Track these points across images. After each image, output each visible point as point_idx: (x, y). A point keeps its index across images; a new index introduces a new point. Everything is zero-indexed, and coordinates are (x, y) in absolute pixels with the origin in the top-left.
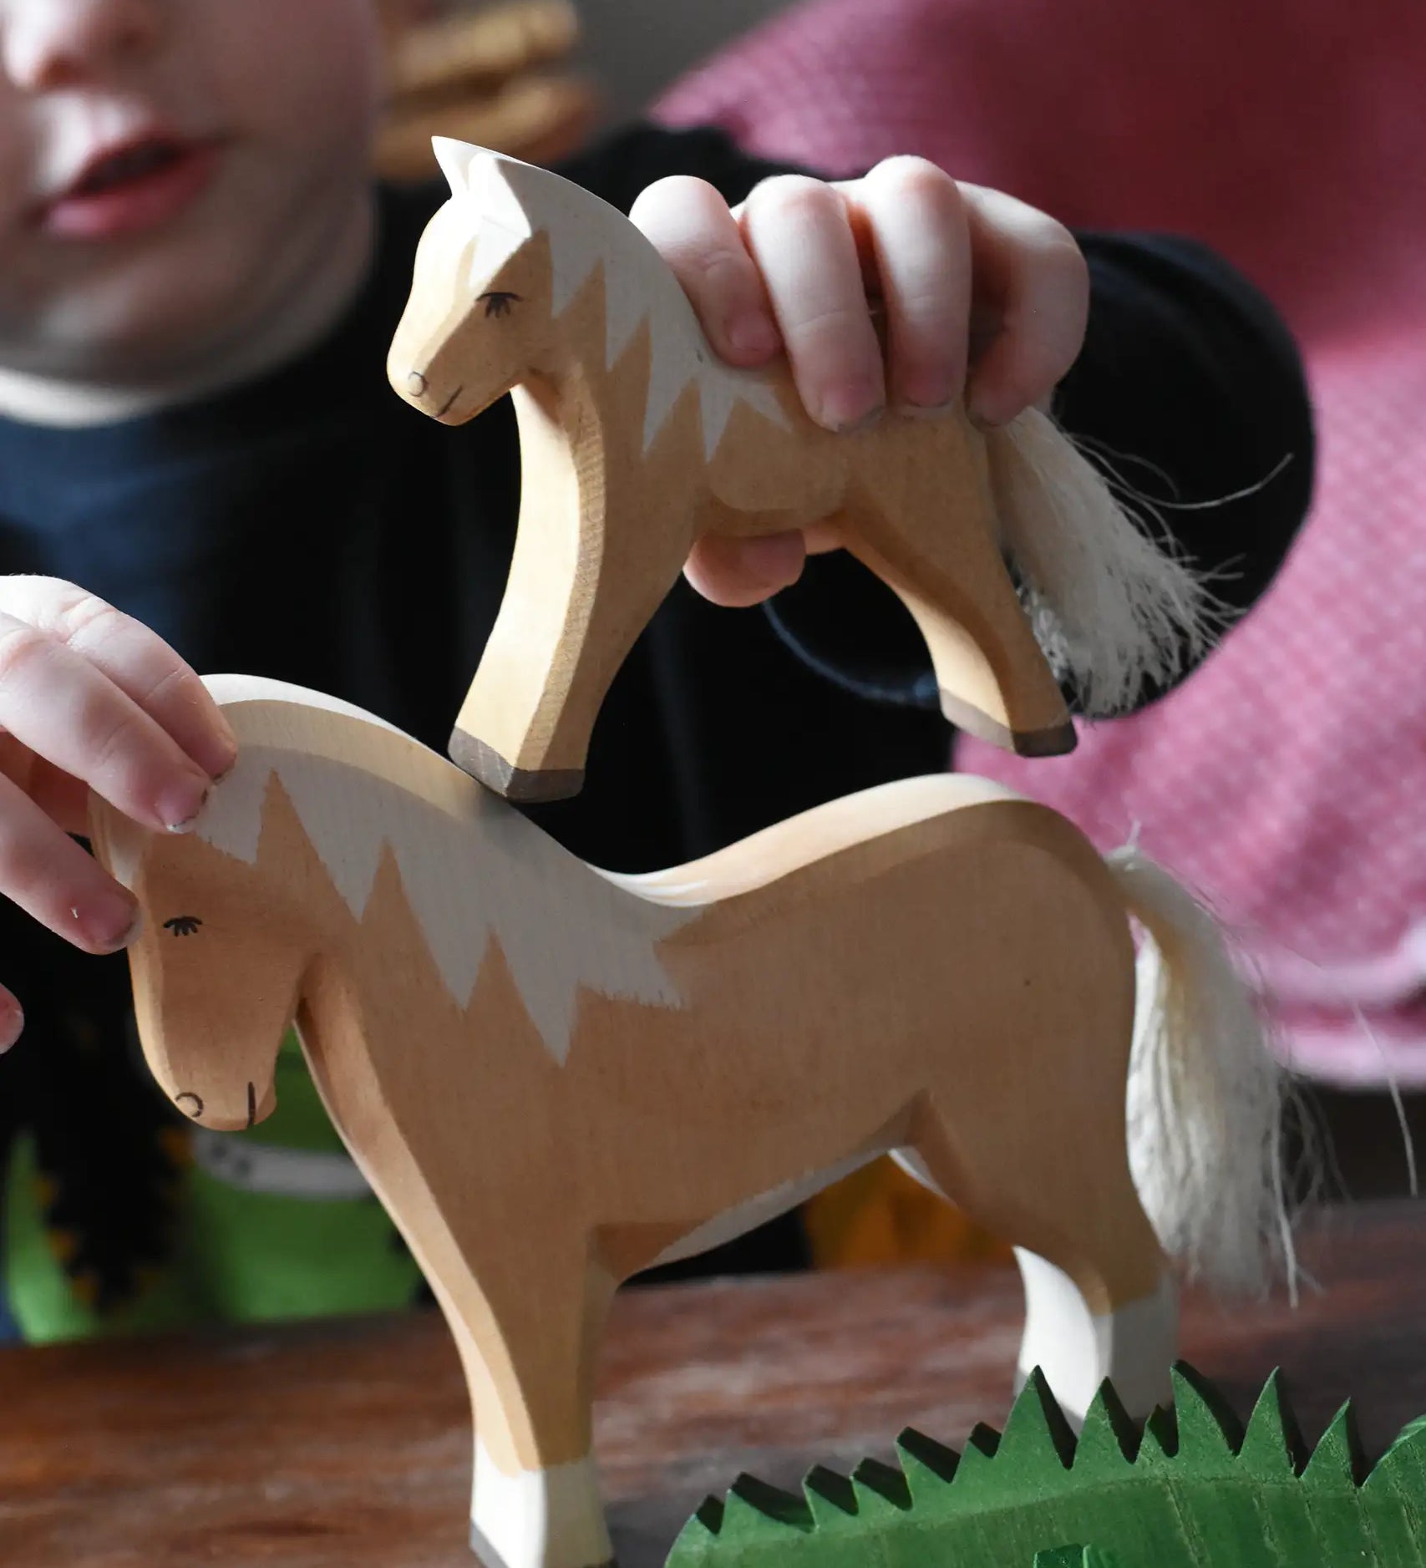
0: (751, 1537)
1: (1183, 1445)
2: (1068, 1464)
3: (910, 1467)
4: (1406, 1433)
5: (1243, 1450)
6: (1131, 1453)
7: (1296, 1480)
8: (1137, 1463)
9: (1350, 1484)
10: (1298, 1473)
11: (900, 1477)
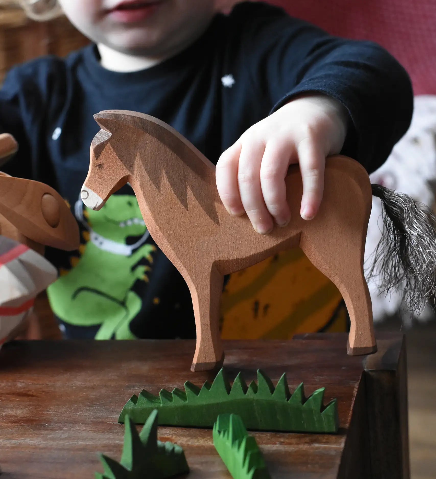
0: (145, 406)
1: (258, 391)
2: (229, 393)
3: (187, 391)
4: (316, 392)
5: (274, 393)
6: (245, 392)
7: (287, 402)
8: (246, 394)
9: (301, 404)
10: (288, 400)
11: (185, 394)
